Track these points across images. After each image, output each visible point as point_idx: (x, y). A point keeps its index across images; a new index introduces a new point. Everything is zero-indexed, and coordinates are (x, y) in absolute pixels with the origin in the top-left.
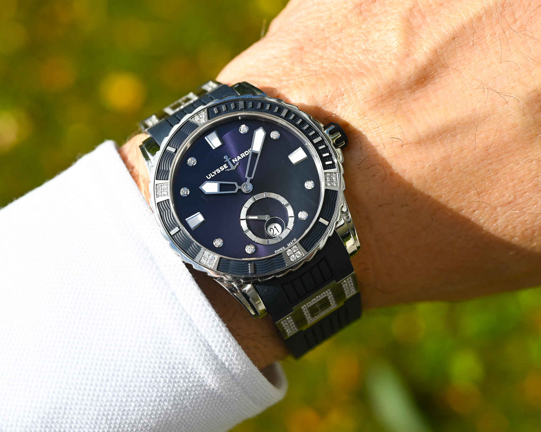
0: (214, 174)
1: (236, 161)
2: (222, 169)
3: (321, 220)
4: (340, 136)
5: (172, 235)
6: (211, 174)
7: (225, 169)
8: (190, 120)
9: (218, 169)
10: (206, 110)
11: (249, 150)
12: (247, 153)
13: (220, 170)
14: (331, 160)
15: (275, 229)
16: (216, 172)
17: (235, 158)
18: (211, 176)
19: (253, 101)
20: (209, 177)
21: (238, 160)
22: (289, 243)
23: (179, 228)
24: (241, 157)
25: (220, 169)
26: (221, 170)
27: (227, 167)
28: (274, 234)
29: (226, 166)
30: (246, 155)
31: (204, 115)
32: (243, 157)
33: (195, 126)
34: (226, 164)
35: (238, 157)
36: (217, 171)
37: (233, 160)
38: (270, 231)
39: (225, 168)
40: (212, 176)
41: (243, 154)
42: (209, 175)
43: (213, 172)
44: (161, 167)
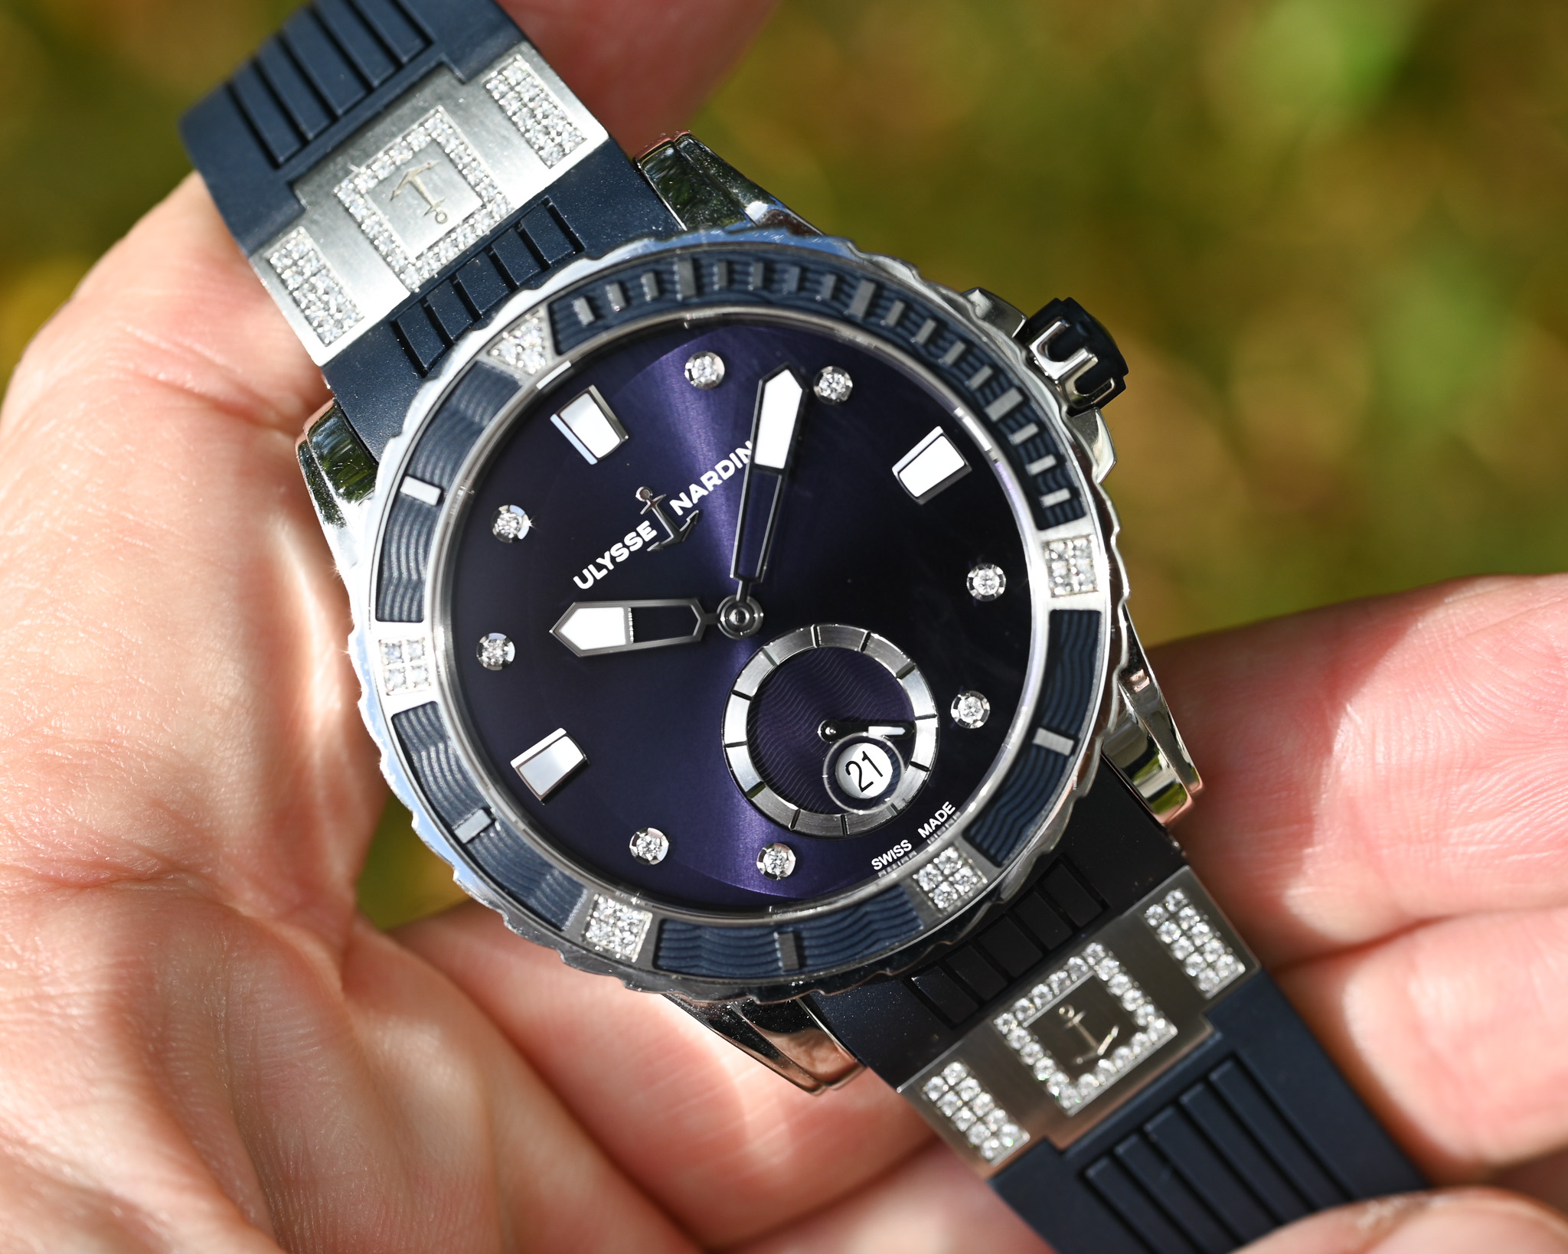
0: (605, 567)
1: (688, 504)
2: (635, 542)
3: (1045, 738)
4: (1095, 360)
5: (464, 840)
6: (591, 567)
7: (646, 544)
8: (483, 358)
9: (620, 545)
10: (542, 312)
11: (732, 456)
12: (726, 469)
13: (628, 547)
14: (1063, 482)
15: (865, 765)
16: (613, 559)
17: (682, 495)
18: (592, 575)
19: (732, 257)
20: (584, 580)
21: (695, 501)
22: (926, 825)
23: (487, 810)
24: (703, 486)
25: (625, 546)
26: (633, 549)
27: (654, 533)
28: (863, 786)
29: (649, 529)
30: (726, 476)
31: (536, 335)
32: (715, 486)
33: (505, 384)
34: (647, 523)
35: (693, 488)
36: (614, 554)
37: (675, 504)
38: (849, 774)
39: (647, 538)
40: (599, 575)
41: (710, 473)
42: (585, 572)
43: (599, 560)
44: (390, 568)
